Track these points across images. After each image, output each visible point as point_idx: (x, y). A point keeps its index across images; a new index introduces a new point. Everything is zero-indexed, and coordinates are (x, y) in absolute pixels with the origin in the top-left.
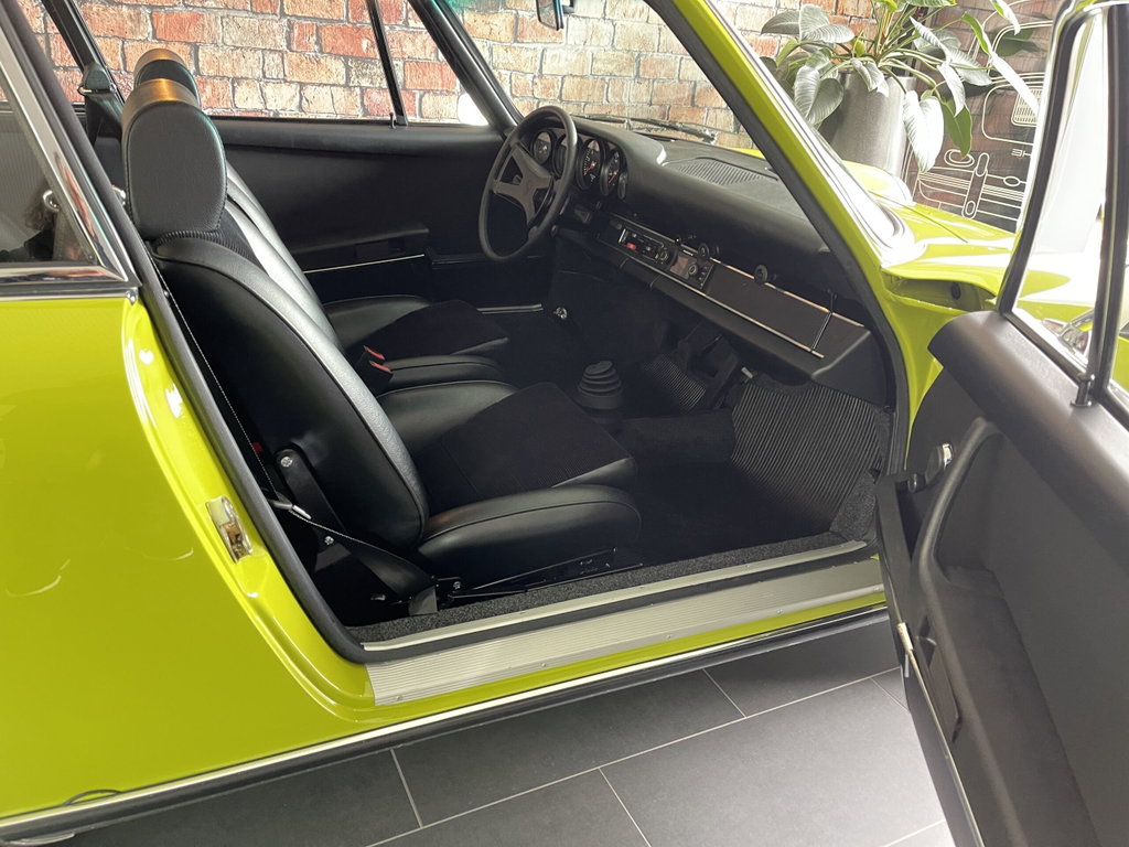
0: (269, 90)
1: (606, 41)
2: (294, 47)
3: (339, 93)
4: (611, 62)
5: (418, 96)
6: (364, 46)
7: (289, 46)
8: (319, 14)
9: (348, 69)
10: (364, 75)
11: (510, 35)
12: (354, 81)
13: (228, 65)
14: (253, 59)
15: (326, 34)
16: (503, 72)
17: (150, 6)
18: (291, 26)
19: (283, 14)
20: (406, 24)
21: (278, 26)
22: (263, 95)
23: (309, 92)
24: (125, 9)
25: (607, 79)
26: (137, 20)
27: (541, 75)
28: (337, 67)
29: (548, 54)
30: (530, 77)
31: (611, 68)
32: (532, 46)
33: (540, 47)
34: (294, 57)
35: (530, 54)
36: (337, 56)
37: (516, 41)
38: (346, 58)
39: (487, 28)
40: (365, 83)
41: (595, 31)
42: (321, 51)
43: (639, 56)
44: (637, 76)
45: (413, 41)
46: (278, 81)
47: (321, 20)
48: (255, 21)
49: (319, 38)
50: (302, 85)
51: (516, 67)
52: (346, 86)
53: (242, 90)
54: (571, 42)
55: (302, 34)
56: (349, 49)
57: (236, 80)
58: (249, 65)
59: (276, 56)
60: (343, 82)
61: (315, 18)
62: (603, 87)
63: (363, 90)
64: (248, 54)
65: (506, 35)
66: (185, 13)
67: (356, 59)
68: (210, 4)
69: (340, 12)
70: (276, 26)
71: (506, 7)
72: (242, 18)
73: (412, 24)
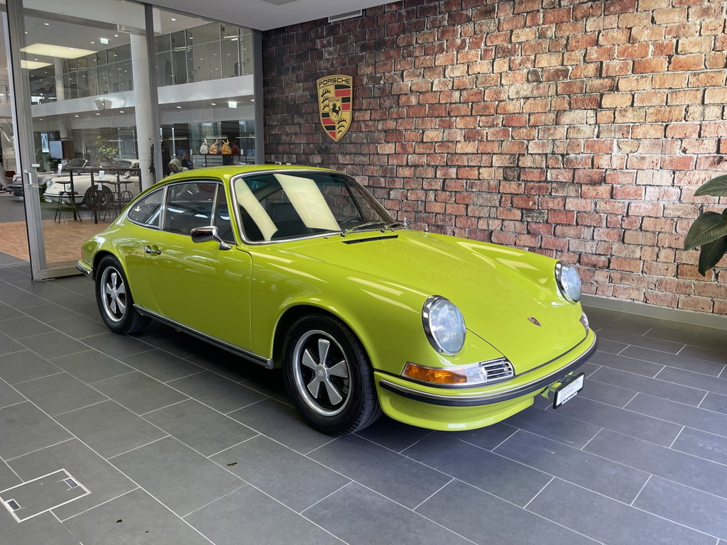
0: (490, 222)
1: (675, 198)
2: (502, 205)
3: (518, 224)
4: (678, 210)
5: (553, 226)
6: (531, 204)
7: (500, 205)
8: (513, 192)
9: (522, 214)
10: (529, 216)
11: (609, 196)
12: (525, 219)
13: (477, 212)
14: (486, 209)
15: (515, 199)
16: (602, 214)
17: (455, 192)
18: (501, 197)
19: (499, 193)
20: (550, 194)
21: (497, 197)
22: (488, 224)
23: (506, 223)
24: (448, 193)
25: (676, 220)
26: (451, 196)
28: (518, 213)
29: (632, 205)
30: (620, 217)
31: (678, 214)
32: (622, 201)
33: (627, 202)
34: (501, 209)
35: (621, 205)
36: (518, 208)
37: (612, 198)
39: (595, 192)
40: (529, 220)
41: (666, 193)
42: (512, 207)
43: (702, 206)
45: (553, 202)
46: (494, 218)
47: (513, 194)
48: (489, 196)
49: (512, 201)
50: (502, 220)
51: (611, 211)
52: (521, 221)
53: (481, 222)
54: (648, 198)
55: (506, 200)
56: (524, 206)
57: (479, 218)
58: (484, 212)
59: (495, 209)
60: (520, 219)
61: (511, 194)
62: (672, 224)
63: (528, 223)
64: (485, 208)
65: (607, 195)
66: (466, 194)
67: (526, 209)
68: (474, 190)
69: (521, 190)
70: (496, 197)
71: (605, 182)
72: (484, 195)
73: (553, 194)
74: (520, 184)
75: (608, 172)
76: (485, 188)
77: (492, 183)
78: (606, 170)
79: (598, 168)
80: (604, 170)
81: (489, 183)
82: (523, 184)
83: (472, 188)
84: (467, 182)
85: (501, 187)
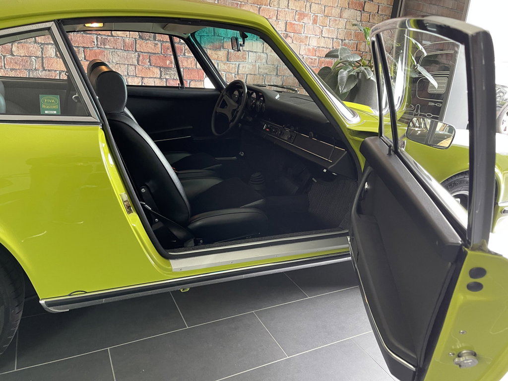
0: (129, 80)
1: (264, 61)
2: (140, 64)
3: (157, 81)
4: (266, 69)
5: (188, 82)
6: (168, 63)
7: (138, 63)
8: (150, 51)
9: (161, 72)
10: (167, 74)
11: (226, 59)
12: (163, 76)
14: (123, 68)
15: (153, 58)
16: (223, 72)
17: (83, 47)
18: (139, 56)
19: (136, 51)
20: (184, 55)
22: (127, 82)
23: (145, 81)
25: (265, 76)
26: (79, 53)
27: (238, 74)
28: (157, 71)
29: (241, 66)
30: (233, 75)
31: (266, 71)
32: (235, 63)
33: (237, 63)
34: (140, 67)
35: (234, 66)
36: (157, 67)
37: (228, 61)
38: (160, 67)
39: (216, 57)
40: (167, 77)
41: (260, 57)
42: (151, 65)
43: (277, 67)
44: (277, 74)
45: (187, 62)
46: (133, 76)
47: (151, 53)
48: (125, 54)
49: (150, 60)
50: (142, 78)
51: (228, 71)
52: (160, 78)
54: (250, 61)
55: (144, 59)
56: (161, 64)
58: (122, 71)
59: (133, 67)
60: (159, 77)
61: (149, 53)
62: (263, 79)
63: (167, 80)
64: (122, 66)
65: (224, 59)
66: (97, 50)
67: (164, 68)
68: (107, 47)
69: (158, 50)
70: (133, 55)
71: (224, 48)
72: (120, 52)
73: (187, 54)
74: (157, 44)
75: (225, 40)
76: (120, 45)
77: (127, 40)
78: (224, 37)
79: (218, 36)
80: (223, 38)
81: (124, 41)
82: (160, 44)
83: (104, 45)
84: (97, 38)
85: (138, 46)
